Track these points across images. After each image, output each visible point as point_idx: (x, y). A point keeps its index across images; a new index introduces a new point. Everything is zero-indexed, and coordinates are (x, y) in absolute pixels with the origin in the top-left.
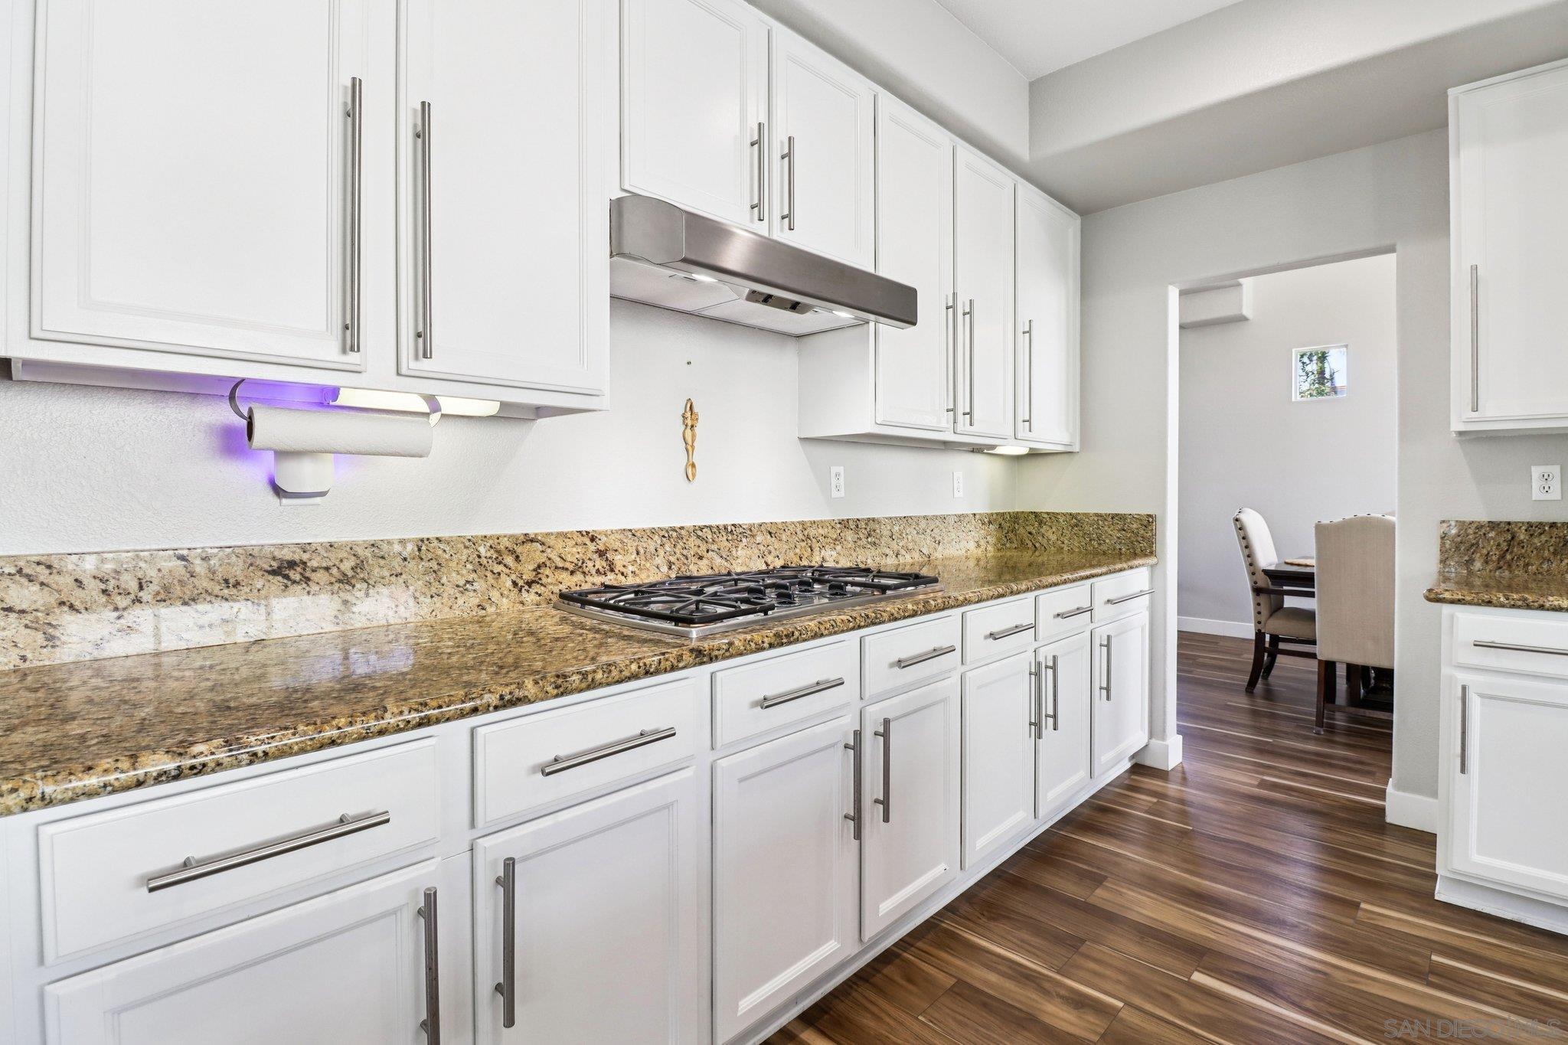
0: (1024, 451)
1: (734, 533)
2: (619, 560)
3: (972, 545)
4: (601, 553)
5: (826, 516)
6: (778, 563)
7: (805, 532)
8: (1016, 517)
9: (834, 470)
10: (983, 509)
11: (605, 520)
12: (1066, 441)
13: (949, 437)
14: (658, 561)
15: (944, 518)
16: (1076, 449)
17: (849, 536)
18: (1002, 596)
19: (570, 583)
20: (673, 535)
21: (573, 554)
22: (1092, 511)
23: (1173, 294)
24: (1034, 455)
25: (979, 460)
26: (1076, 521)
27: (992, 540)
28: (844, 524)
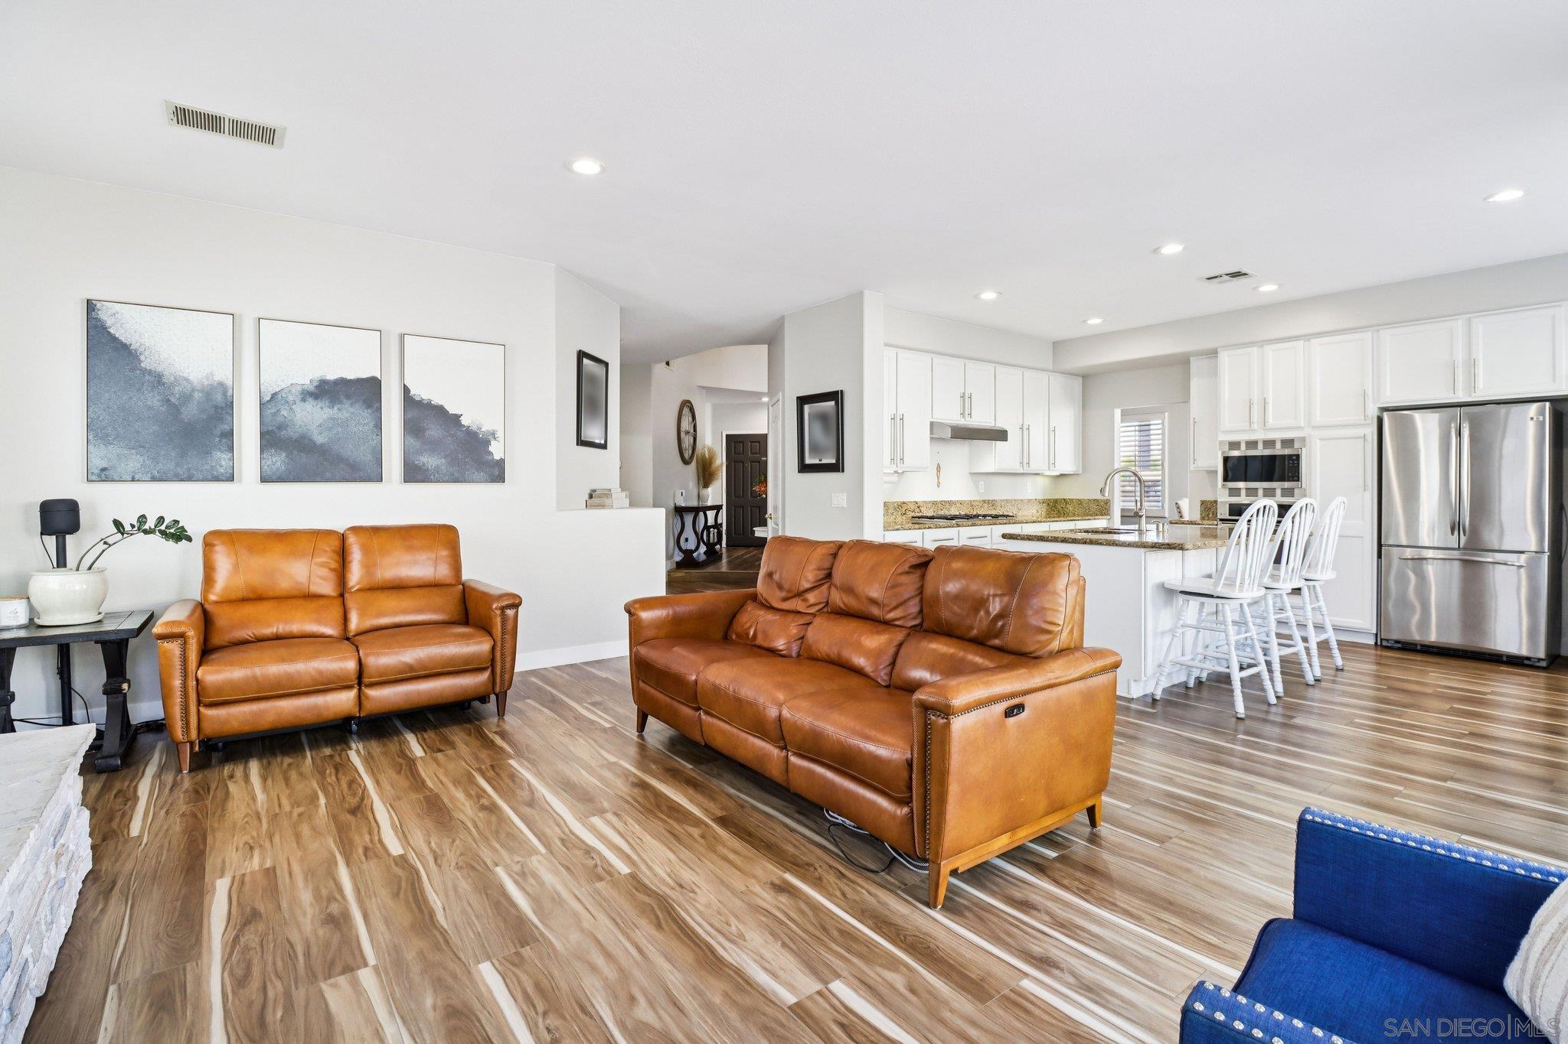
0: (1058, 474)
1: (951, 503)
2: (922, 509)
3: (1034, 512)
4: (919, 507)
5: (978, 499)
6: (963, 513)
7: (971, 504)
8: (1056, 501)
9: (980, 483)
10: (1040, 497)
11: (920, 498)
12: (1075, 470)
13: (1022, 471)
14: (932, 510)
15: (1022, 501)
16: (1081, 472)
17: (986, 505)
18: (1006, 524)
19: (913, 514)
20: (935, 503)
21: (913, 507)
22: (1086, 498)
23: (1118, 413)
24: (1062, 475)
25: (1038, 477)
26: (1080, 502)
27: (1044, 510)
28: (984, 501)
